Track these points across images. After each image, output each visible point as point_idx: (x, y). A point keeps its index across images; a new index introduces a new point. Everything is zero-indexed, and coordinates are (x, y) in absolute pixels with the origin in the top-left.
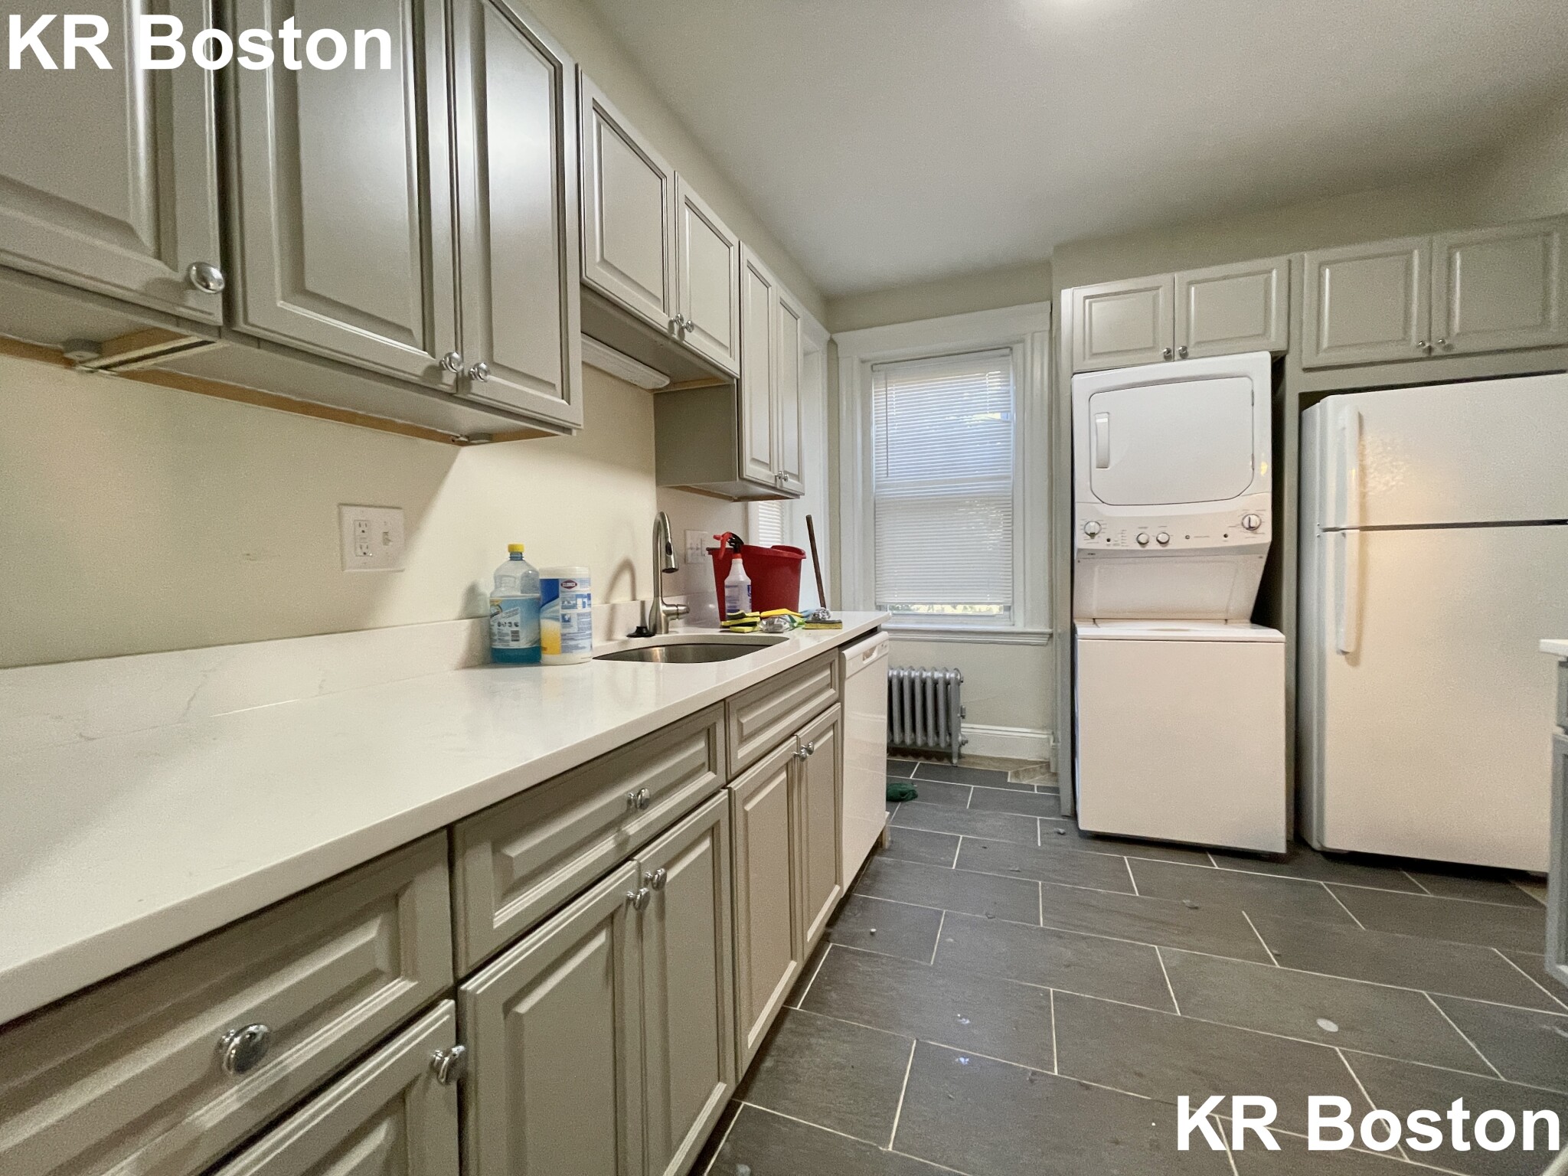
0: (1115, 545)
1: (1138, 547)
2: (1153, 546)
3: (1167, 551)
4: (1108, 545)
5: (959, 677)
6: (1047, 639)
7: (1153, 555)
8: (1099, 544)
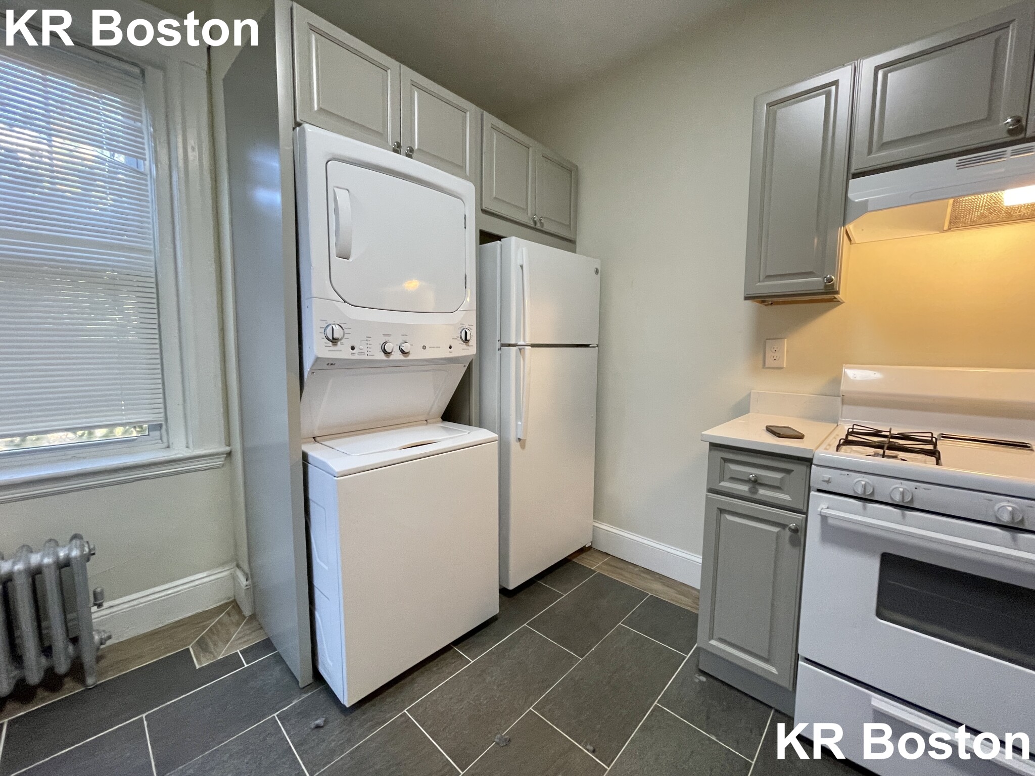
0: (360, 354)
1: (382, 356)
2: (397, 356)
3: (408, 360)
4: (352, 354)
5: (87, 550)
6: (223, 459)
7: (396, 365)
8: (342, 352)
